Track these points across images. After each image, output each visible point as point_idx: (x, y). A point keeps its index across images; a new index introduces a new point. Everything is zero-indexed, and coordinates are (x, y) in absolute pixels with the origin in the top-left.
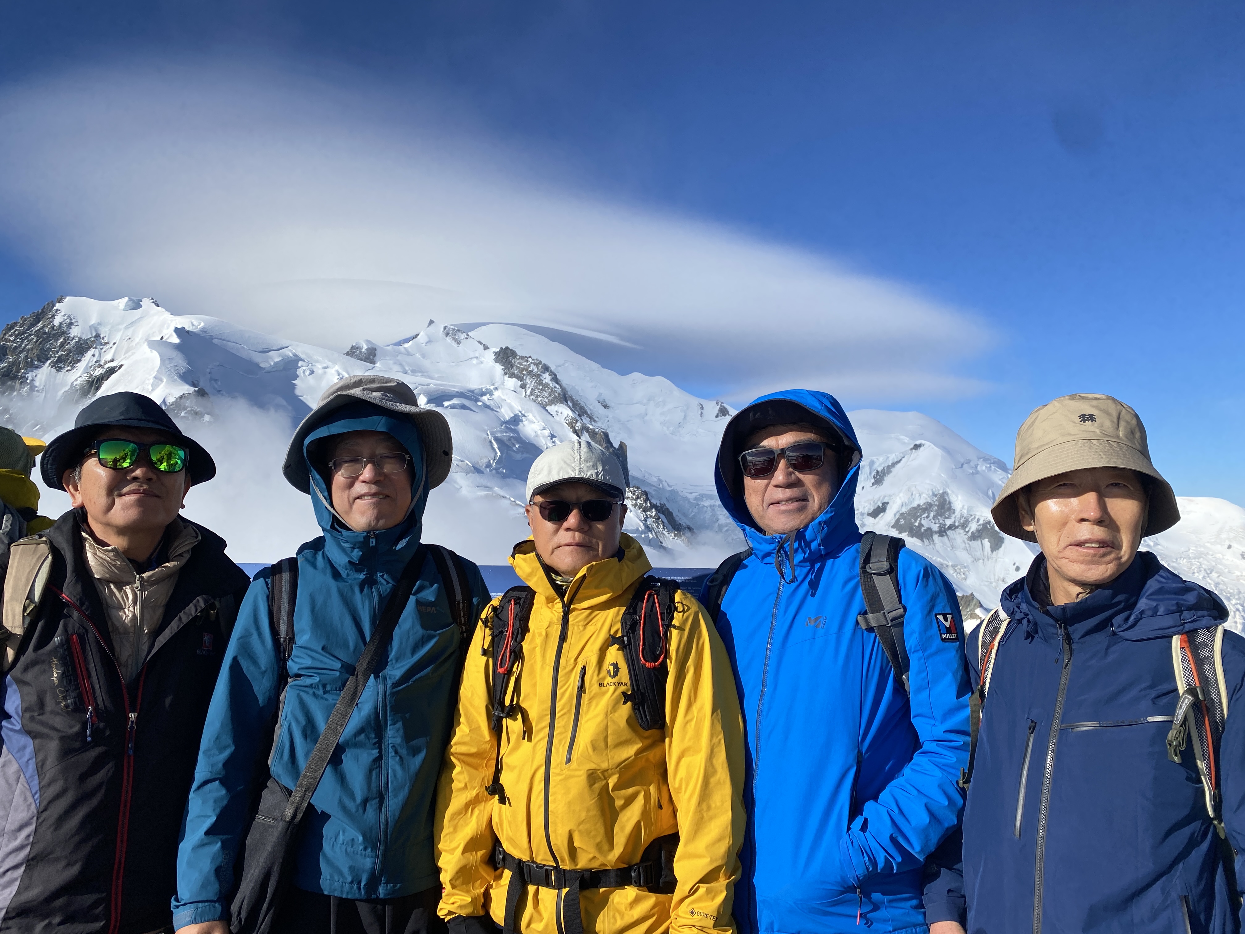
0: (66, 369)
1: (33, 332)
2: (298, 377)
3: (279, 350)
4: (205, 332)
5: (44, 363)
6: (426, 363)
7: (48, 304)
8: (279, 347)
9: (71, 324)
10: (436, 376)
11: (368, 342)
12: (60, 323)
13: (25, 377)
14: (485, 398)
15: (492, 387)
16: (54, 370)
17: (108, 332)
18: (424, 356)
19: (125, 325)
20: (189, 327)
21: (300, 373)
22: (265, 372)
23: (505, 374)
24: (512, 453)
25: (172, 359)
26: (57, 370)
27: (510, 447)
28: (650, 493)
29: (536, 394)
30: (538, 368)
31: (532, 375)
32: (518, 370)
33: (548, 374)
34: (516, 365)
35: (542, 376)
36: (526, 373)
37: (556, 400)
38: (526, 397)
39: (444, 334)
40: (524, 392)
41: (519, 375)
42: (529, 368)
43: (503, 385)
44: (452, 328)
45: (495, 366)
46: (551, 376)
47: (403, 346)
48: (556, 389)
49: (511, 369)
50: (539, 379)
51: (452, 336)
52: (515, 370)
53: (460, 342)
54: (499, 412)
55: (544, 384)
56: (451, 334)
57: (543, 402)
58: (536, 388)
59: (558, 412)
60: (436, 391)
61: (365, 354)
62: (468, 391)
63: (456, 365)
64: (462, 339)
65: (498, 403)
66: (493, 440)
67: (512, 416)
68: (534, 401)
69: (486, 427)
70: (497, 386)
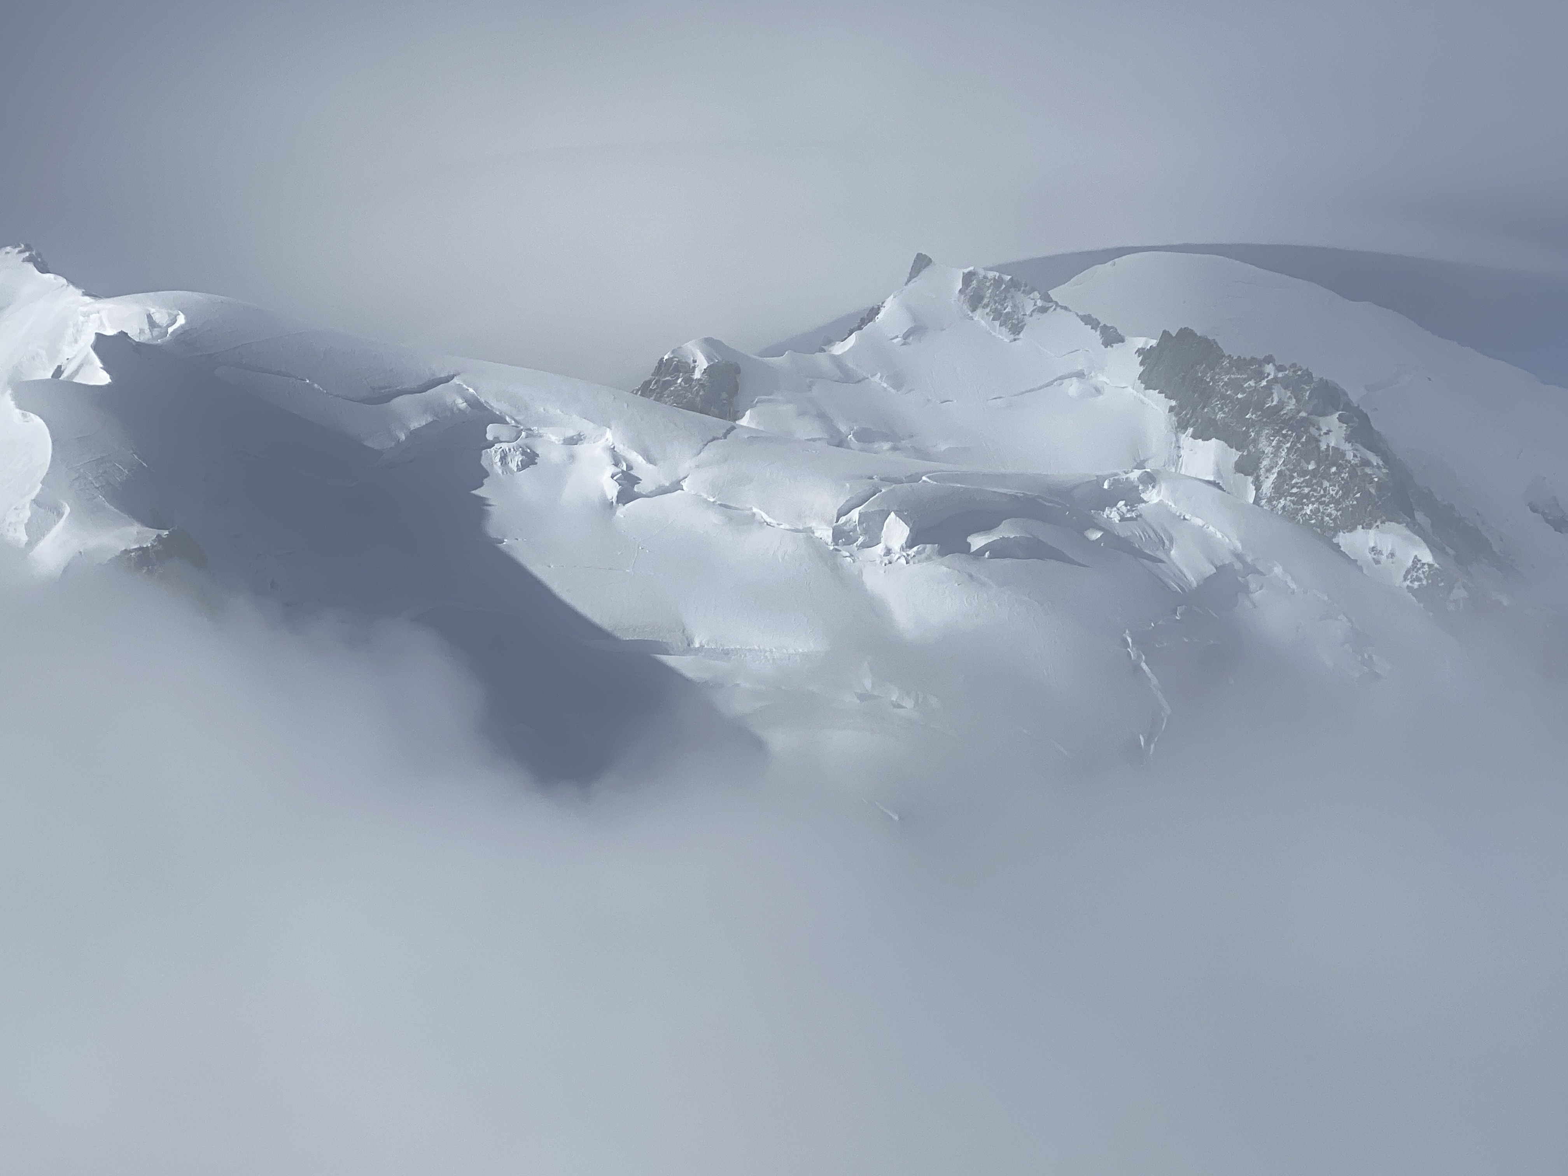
2: (488, 475)
3: (423, 389)
4: (191, 344)
6: (907, 405)
8: (423, 381)
10: (943, 447)
11: (711, 345)
14: (1112, 514)
15: (1135, 475)
18: (898, 381)
21: (492, 464)
22: (382, 468)
23: (1182, 426)
25: (90, 438)
29: (1295, 490)
30: (1299, 397)
31: (1279, 423)
32: (1226, 407)
33: (1337, 418)
34: (1219, 390)
35: (1316, 427)
36: (1256, 419)
37: (1368, 510)
38: (1260, 502)
39: (965, 299)
40: (1254, 487)
41: (1230, 426)
42: (1267, 401)
43: (1176, 464)
44: (993, 277)
45: (1146, 400)
46: (1350, 424)
47: (828, 352)
48: (1368, 470)
49: (1203, 408)
50: (1305, 438)
51: (994, 307)
52: (1215, 411)
53: (1019, 323)
54: (1162, 561)
55: (1323, 452)
56: (990, 297)
57: (1322, 519)
58: (1295, 468)
59: (1380, 552)
60: (942, 499)
61: (703, 385)
62: (1051, 494)
63: (1009, 406)
64: (1028, 312)
65: (1158, 530)
66: (1146, 661)
67: (1208, 574)
68: (1289, 518)
69: (1119, 618)
70: (1156, 468)
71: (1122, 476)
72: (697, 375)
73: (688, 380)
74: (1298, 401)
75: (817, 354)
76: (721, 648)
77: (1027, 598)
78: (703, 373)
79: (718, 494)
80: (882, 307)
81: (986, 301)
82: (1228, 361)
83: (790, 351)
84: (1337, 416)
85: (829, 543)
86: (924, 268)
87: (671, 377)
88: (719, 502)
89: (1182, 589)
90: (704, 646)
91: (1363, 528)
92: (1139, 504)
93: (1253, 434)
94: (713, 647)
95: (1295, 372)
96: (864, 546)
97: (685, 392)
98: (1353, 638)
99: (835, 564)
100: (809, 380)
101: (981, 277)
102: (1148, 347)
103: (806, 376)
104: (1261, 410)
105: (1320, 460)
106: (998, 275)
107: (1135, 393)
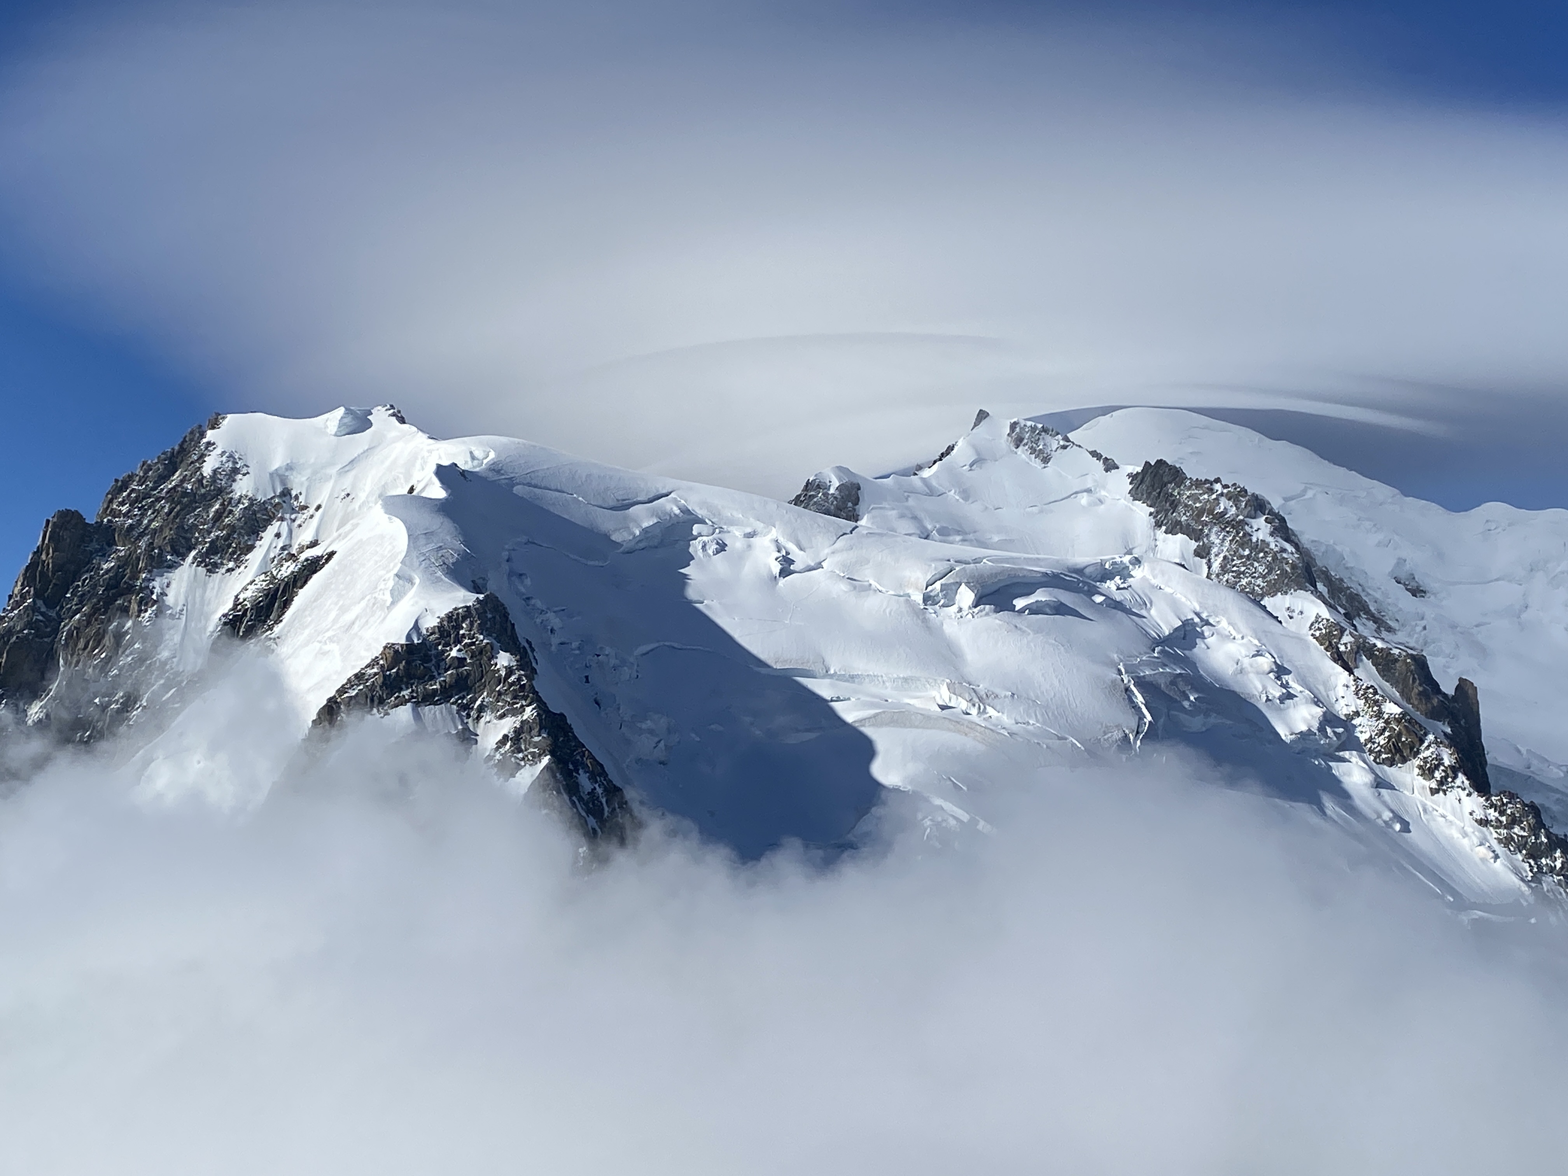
0: (226, 567)
1: (163, 494)
2: (693, 558)
3: (651, 501)
4: (498, 472)
5: (184, 557)
6: (973, 511)
7: (192, 433)
8: (651, 496)
9: (235, 471)
10: (996, 538)
11: (841, 471)
12: (215, 471)
13: (148, 587)
14: (1111, 586)
15: (1127, 559)
16: (202, 570)
17: (306, 484)
18: (966, 494)
19: (340, 466)
20: (466, 462)
21: (697, 551)
22: (624, 553)
23: (1158, 525)
24: (1182, 716)
25: (432, 533)
26: (208, 571)
27: (1176, 701)
28: (1547, 809)
29: (1235, 569)
30: (1238, 506)
31: (1225, 523)
32: (1188, 513)
33: (1264, 520)
34: (1183, 501)
35: (1250, 526)
36: (1208, 521)
37: (1285, 582)
38: (1211, 577)
39: (1011, 441)
40: (1207, 567)
41: (1191, 525)
42: (1216, 508)
43: (1153, 550)
44: (1030, 425)
45: (1134, 508)
46: (1273, 524)
47: (920, 476)
48: (1285, 555)
49: (1172, 513)
50: (1242, 533)
51: (1031, 445)
52: (1180, 515)
53: (1047, 456)
54: (1144, 617)
55: (1254, 543)
56: (1028, 439)
57: (1254, 588)
58: (1235, 553)
59: (1293, 611)
60: (996, 575)
61: (836, 498)
62: (1070, 572)
63: (1041, 511)
64: (1054, 449)
65: (1143, 596)
66: (1134, 684)
67: (1176, 626)
68: (1231, 587)
69: (1115, 656)
70: (1140, 554)
71: (1118, 560)
72: (832, 491)
73: (825, 494)
74: (1237, 508)
75: (913, 477)
76: (848, 674)
77: (1054, 642)
78: (836, 490)
79: (846, 572)
80: (956, 445)
81: (1025, 441)
82: (1189, 481)
83: (894, 475)
85: (921, 604)
86: (984, 419)
87: (815, 492)
88: (847, 577)
89: (1158, 635)
90: (837, 673)
91: (1282, 594)
92: (1129, 578)
93: (1206, 531)
94: (843, 674)
95: (1235, 489)
96: (943, 606)
97: (823, 502)
98: (1276, 670)
99: (925, 618)
100: (906, 494)
101: (1022, 425)
102: (1135, 473)
103: (905, 492)
104: (1212, 515)
105: (1252, 549)
106: (1033, 424)
107: (1126, 503)
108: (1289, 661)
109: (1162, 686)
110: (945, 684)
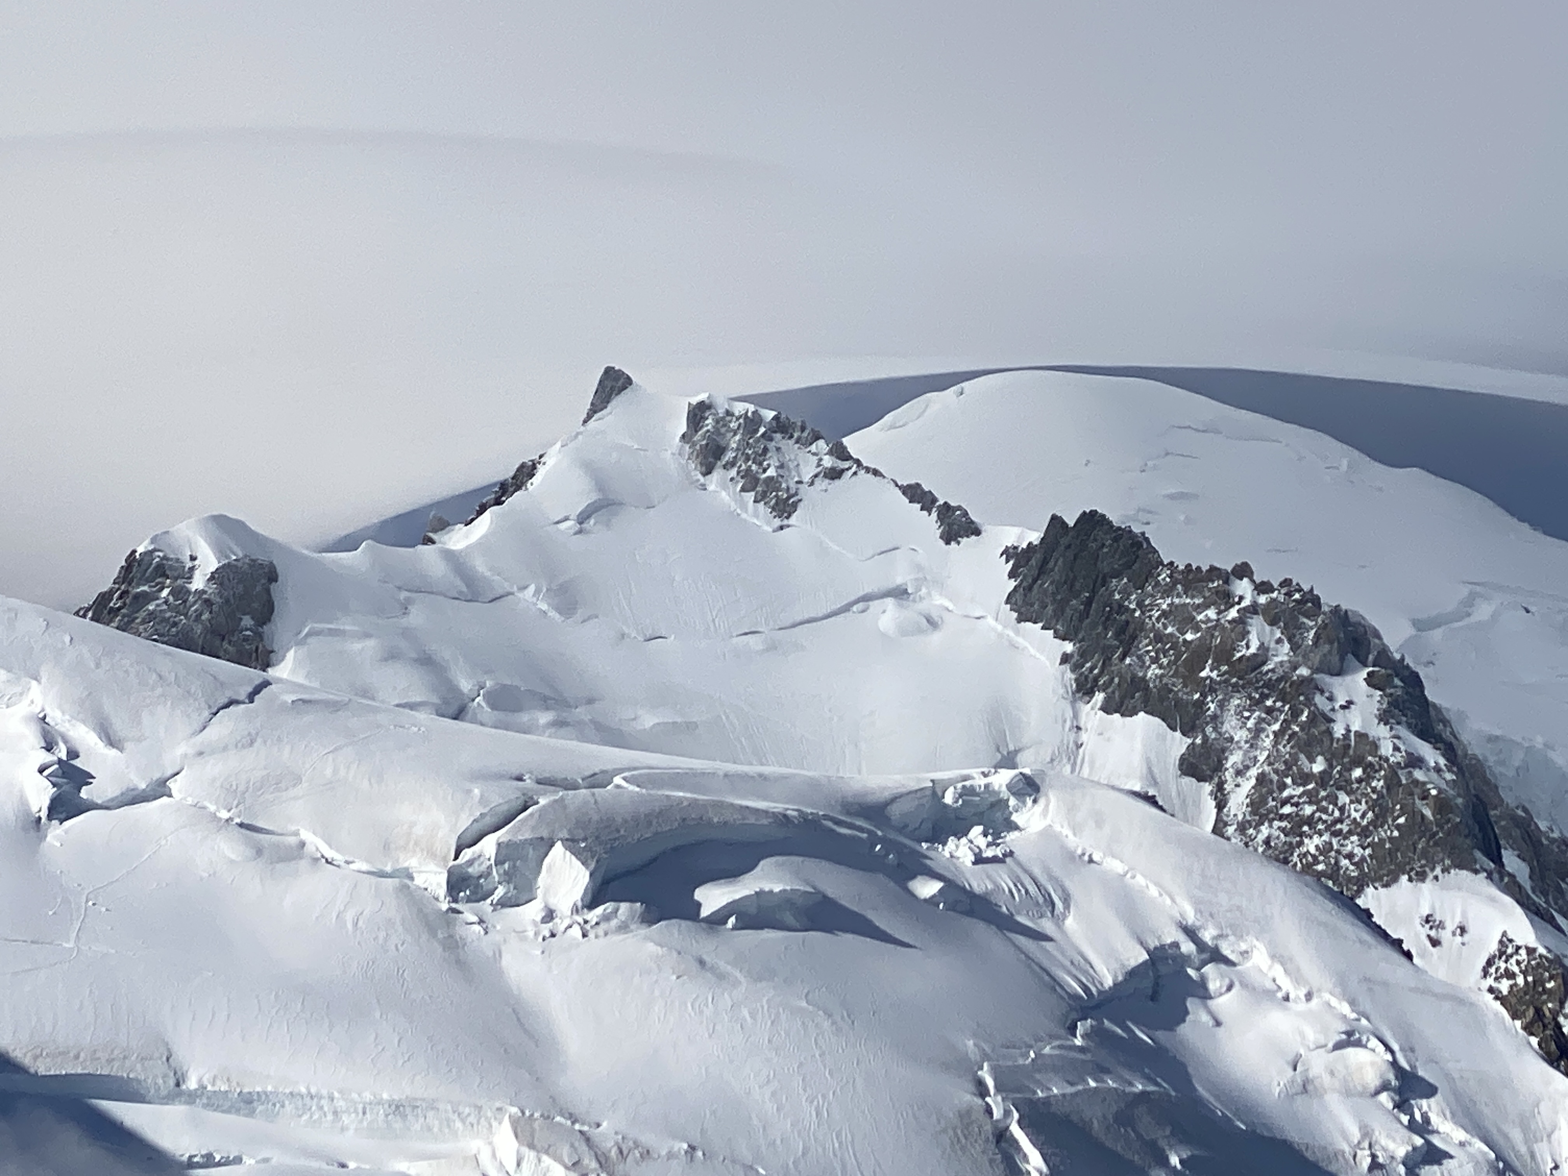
6: (585, 645)
11: (224, 527)
14: (958, 851)
15: (1001, 780)
18: (567, 598)
23: (1085, 688)
27: (1132, 1168)
29: (1287, 810)
30: (1296, 640)
31: (1262, 687)
32: (1165, 657)
33: (1365, 679)
34: (1150, 625)
35: (1327, 694)
36: (1218, 679)
37: (1420, 846)
38: (1224, 830)
39: (692, 453)
40: (1214, 803)
41: (1172, 690)
42: (1238, 646)
43: (1072, 758)
44: (743, 412)
45: (1020, 640)
46: (1388, 691)
47: (440, 545)
48: (1419, 775)
49: (1123, 658)
50: (1306, 713)
51: (743, 467)
52: (1144, 663)
53: (789, 498)
54: (1049, 939)
55: (1338, 740)
56: (738, 449)
57: (1337, 862)
58: (1289, 768)
59: (1441, 926)
60: (649, 820)
61: (208, 603)
62: (848, 813)
63: (772, 647)
64: (807, 478)
65: (1043, 879)
66: (1019, 1122)
67: (1133, 963)
68: (1277, 860)
69: (971, 1043)
70: (1038, 767)
71: (979, 782)
72: (198, 583)
73: (180, 593)
74: (1294, 648)
75: (420, 547)
76: (238, 1090)
77: (804, 1004)
78: (208, 580)
79: (237, 807)
80: (539, 463)
81: (729, 455)
82: (1169, 572)
83: (369, 541)
84: (1365, 676)
85: (442, 898)
86: (617, 395)
87: (150, 587)
88: (238, 820)
89: (1086, 989)
90: (206, 1088)
91: (1410, 880)
92: (1008, 832)
93: (1212, 706)
94: (222, 1089)
95: (1289, 594)
96: (504, 903)
97: (174, 614)
98: (1394, 1083)
99: (451, 936)
100: (403, 595)
101: (721, 412)
102: (1024, 545)
103: (400, 588)
104: (1228, 662)
105: (1333, 755)
106: (752, 408)
107: (1000, 628)
108: (1432, 1061)
109: (1096, 1124)
110: (506, 1118)
